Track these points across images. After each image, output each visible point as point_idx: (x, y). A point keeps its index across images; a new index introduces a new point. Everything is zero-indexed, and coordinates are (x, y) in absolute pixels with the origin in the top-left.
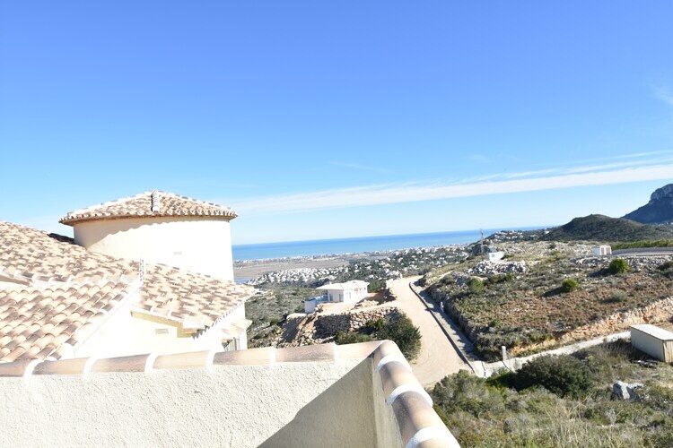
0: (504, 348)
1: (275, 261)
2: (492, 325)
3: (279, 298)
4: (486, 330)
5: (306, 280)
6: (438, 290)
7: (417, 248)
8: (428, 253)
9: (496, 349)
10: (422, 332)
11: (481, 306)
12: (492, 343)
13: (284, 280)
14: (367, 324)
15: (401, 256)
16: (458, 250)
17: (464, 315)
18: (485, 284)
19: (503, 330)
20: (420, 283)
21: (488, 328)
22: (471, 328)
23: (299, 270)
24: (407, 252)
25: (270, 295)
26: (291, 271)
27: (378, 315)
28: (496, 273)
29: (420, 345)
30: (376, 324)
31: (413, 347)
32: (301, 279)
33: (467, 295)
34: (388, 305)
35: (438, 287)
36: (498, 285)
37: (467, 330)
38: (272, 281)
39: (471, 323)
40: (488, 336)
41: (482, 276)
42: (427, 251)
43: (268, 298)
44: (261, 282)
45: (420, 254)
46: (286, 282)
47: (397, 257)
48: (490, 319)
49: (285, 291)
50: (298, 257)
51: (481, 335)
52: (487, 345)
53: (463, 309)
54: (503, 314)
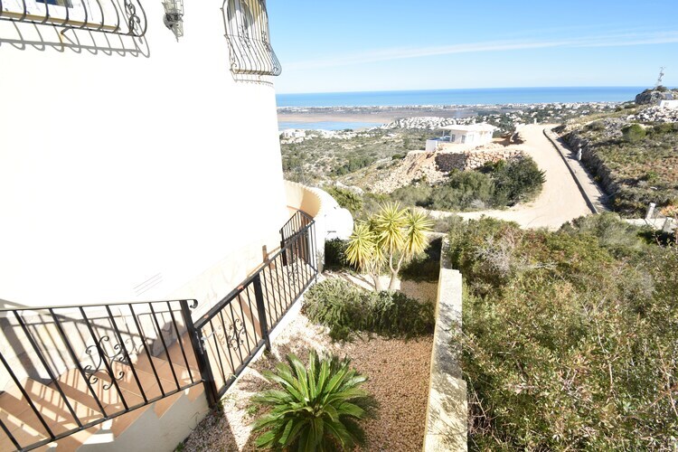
0: (653, 205)
1: (407, 108)
2: (645, 178)
3: (406, 141)
4: (633, 183)
5: (432, 128)
6: (580, 136)
7: (556, 103)
8: (568, 109)
9: (640, 205)
10: (547, 177)
11: (634, 157)
12: (638, 198)
13: (413, 126)
14: (485, 164)
15: (536, 110)
16: (607, 108)
17: (607, 165)
18: (648, 133)
19: (659, 186)
20: (557, 130)
21: (637, 181)
22: (611, 180)
23: (428, 118)
24: (544, 106)
25: (398, 139)
26: (420, 118)
27: (499, 157)
28: (668, 121)
29: (541, 190)
30: (496, 166)
31: (532, 190)
32: (429, 127)
33: (618, 143)
34: (513, 148)
35: (580, 133)
36: (667, 136)
37: (605, 181)
38: (403, 126)
39: (613, 173)
40: (634, 190)
41: (645, 124)
42: (568, 106)
43: (396, 141)
44: (392, 127)
45: (559, 110)
46: (415, 129)
47: (532, 111)
48: (643, 172)
49: (412, 136)
50: (429, 106)
51: (625, 187)
52: (629, 200)
53: (606, 159)
54: (664, 168)
